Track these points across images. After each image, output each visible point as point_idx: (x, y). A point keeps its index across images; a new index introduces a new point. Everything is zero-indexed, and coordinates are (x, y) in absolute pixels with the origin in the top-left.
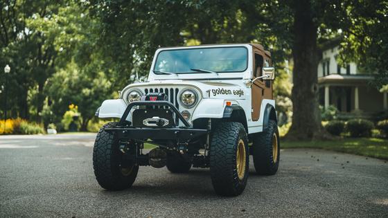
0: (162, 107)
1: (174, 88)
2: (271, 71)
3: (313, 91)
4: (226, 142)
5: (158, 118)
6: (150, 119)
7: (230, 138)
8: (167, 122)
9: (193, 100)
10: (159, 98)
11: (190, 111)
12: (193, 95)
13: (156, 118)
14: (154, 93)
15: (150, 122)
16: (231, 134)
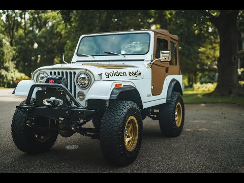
1: (72, 71)
2: (168, 53)
3: (233, 60)
4: (113, 121)
5: (54, 98)
6: (48, 99)
7: (117, 117)
8: (61, 102)
9: (87, 82)
10: (56, 81)
11: (84, 91)
12: (87, 78)
13: (53, 99)
14: (53, 76)
15: (48, 102)
16: (118, 114)
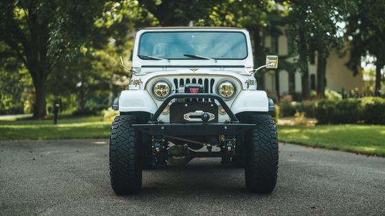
0: (207, 100)
1: (209, 79)
2: (275, 59)
5: (201, 112)
6: (192, 114)
8: (212, 116)
9: (232, 92)
10: (200, 90)
11: (228, 103)
13: (199, 112)
14: (197, 85)
15: (191, 117)
